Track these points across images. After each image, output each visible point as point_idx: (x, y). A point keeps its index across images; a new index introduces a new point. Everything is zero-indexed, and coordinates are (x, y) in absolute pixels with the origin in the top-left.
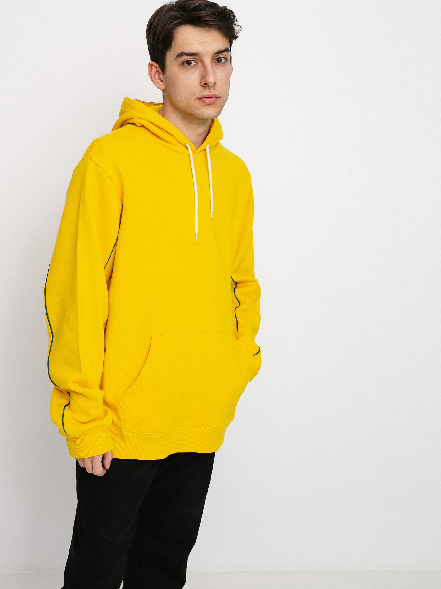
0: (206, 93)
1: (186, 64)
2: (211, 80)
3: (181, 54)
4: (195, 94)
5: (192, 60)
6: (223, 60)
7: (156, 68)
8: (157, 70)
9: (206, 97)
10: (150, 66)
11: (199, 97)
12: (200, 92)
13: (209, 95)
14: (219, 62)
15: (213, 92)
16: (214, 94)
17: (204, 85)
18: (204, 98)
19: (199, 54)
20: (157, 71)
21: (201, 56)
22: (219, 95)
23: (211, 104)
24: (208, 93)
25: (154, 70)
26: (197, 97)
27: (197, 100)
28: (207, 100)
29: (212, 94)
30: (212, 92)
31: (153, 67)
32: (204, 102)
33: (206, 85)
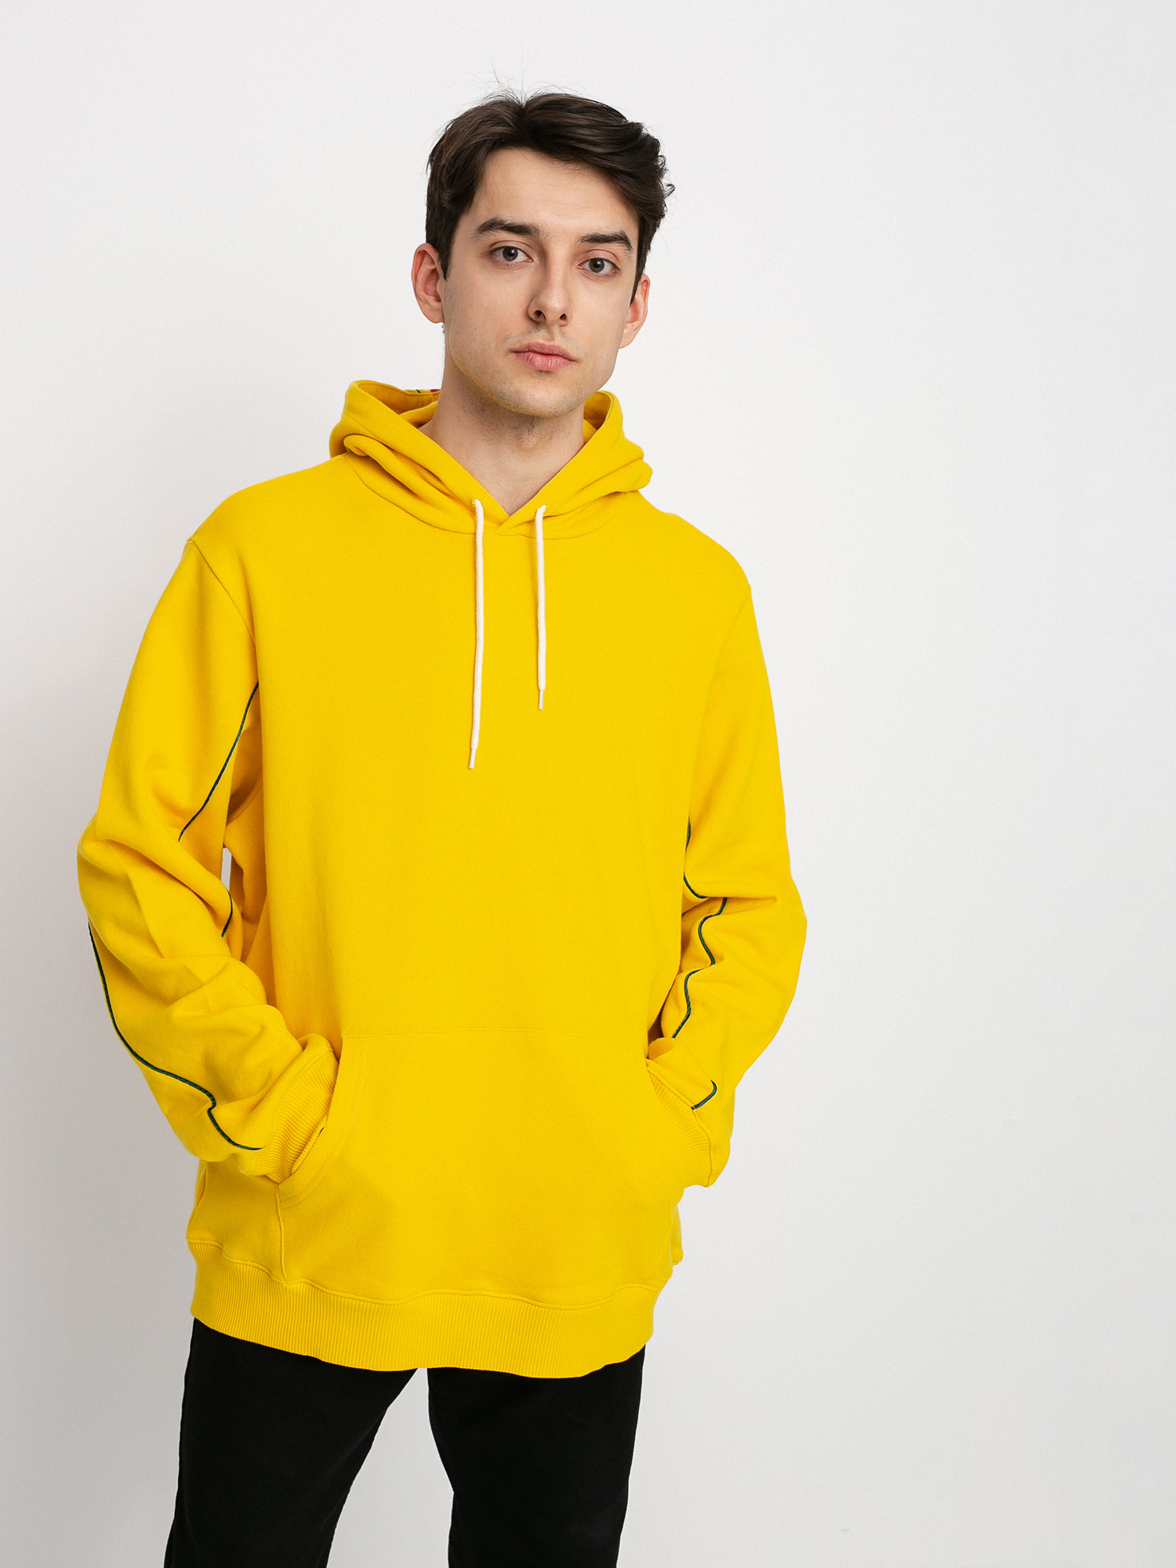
0: (539, 338)
1: (500, 255)
2: (554, 303)
3: (492, 225)
4: (507, 338)
5: (521, 250)
6: (607, 268)
7: (433, 263)
8: (433, 267)
9: (536, 349)
10: (421, 254)
11: (517, 346)
12: (519, 333)
13: (544, 344)
14: (594, 271)
15: (559, 342)
16: (558, 347)
17: (533, 317)
18: (529, 351)
19: (537, 230)
20: (434, 271)
21: (542, 237)
22: (573, 354)
23: (547, 372)
24: (541, 341)
25: (427, 267)
26: (512, 347)
27: (512, 356)
28: (539, 360)
29: (551, 343)
30: (553, 339)
31: (426, 259)
32: (532, 362)
33: (537, 318)
